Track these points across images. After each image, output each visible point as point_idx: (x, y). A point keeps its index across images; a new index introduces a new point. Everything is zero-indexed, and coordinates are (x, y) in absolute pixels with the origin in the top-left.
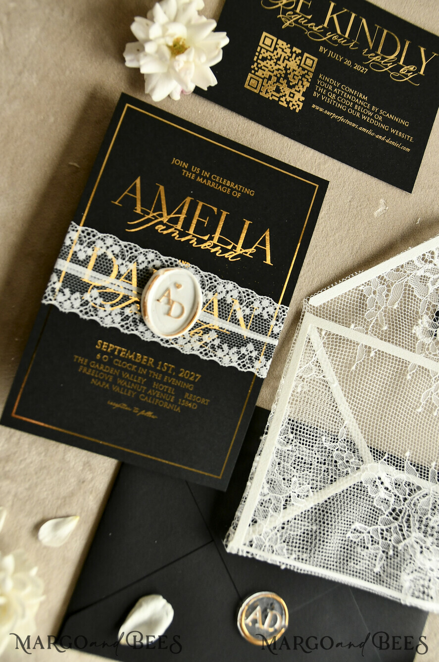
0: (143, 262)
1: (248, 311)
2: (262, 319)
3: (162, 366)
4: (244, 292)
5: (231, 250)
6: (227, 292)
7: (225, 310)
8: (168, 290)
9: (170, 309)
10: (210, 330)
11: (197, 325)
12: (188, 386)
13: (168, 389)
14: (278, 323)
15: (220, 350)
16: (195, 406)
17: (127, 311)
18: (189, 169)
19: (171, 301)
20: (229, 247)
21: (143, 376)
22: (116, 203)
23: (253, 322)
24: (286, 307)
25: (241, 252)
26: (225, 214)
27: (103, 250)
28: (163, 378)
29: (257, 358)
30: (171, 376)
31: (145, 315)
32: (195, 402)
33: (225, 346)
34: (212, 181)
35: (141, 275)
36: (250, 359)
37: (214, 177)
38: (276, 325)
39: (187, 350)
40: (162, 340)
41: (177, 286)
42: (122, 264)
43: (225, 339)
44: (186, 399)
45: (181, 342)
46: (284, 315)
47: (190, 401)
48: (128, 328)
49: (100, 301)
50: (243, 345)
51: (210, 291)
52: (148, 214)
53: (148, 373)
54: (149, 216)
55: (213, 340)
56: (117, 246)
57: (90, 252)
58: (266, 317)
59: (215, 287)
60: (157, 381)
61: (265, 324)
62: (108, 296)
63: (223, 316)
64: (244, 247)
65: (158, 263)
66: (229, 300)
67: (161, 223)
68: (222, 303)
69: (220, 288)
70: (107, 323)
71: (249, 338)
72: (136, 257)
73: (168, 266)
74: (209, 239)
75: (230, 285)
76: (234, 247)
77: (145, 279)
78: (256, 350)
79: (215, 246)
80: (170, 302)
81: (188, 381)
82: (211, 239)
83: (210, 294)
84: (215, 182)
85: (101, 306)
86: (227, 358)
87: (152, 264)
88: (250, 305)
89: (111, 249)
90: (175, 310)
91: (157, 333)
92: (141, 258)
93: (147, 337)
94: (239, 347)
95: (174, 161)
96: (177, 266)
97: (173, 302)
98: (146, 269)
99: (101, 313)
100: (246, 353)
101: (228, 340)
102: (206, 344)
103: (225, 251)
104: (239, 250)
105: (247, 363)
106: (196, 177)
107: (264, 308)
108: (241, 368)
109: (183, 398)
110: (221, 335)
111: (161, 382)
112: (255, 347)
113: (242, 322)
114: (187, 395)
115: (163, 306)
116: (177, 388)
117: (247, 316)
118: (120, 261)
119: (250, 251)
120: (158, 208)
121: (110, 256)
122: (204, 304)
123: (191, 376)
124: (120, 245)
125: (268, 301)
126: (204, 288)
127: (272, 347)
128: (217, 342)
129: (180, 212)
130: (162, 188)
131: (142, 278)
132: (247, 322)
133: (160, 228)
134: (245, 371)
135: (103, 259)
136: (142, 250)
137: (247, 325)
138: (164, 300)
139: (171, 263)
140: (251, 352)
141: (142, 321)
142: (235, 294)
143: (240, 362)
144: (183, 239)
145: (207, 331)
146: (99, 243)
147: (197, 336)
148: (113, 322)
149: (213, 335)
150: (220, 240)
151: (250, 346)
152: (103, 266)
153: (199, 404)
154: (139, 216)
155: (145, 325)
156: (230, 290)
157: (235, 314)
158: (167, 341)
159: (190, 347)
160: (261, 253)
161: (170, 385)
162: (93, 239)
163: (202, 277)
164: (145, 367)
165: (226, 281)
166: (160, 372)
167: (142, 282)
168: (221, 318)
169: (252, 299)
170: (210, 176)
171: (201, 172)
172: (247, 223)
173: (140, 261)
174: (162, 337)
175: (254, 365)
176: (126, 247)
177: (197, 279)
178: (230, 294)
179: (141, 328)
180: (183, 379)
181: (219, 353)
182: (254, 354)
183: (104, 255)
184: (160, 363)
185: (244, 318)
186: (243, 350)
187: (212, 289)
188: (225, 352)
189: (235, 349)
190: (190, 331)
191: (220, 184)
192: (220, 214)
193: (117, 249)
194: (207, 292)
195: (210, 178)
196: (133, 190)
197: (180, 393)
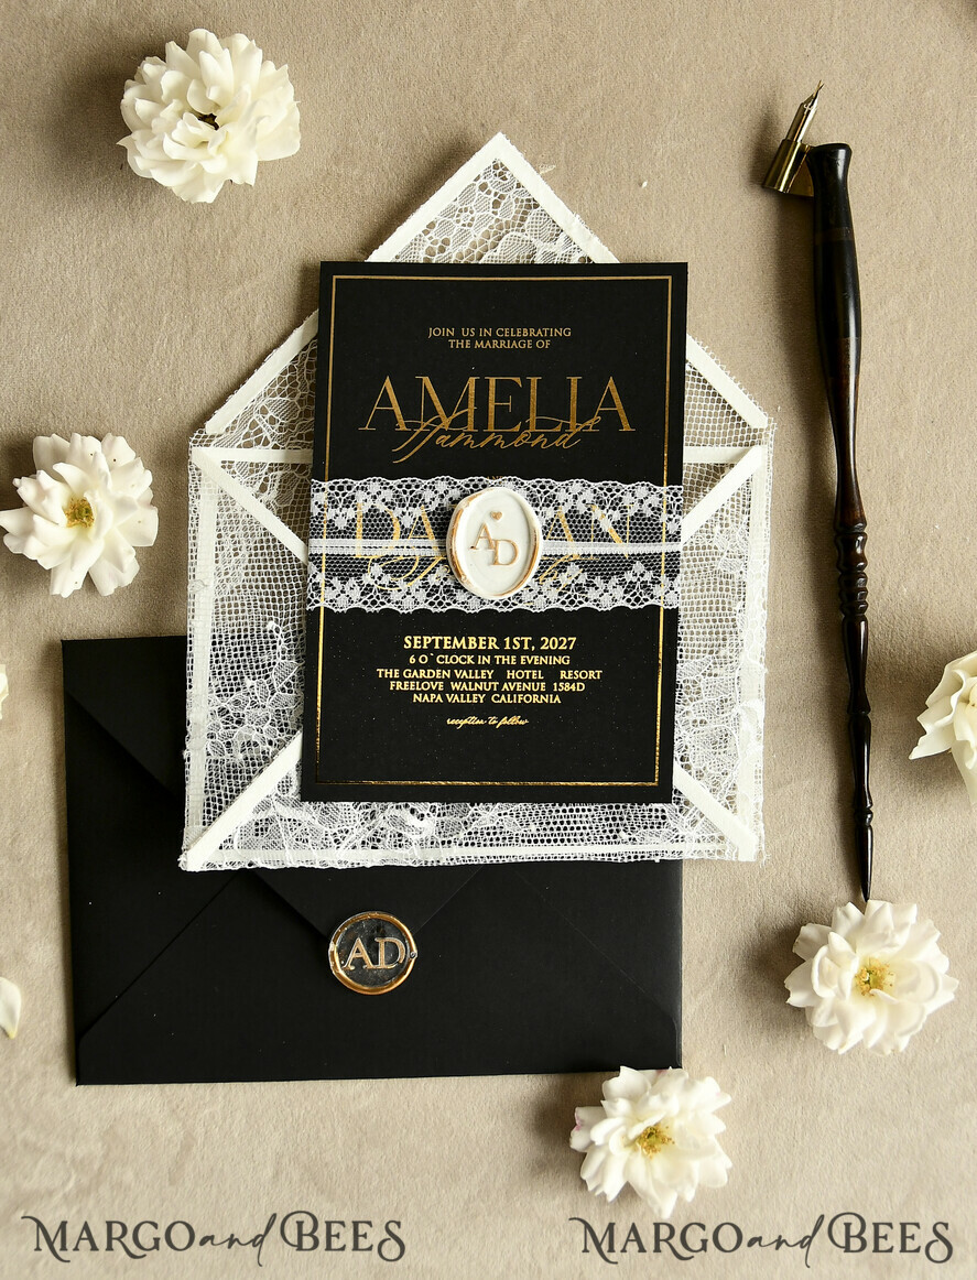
0: (433, 499)
1: (617, 515)
2: (644, 520)
3: (512, 644)
4: (602, 489)
5: (562, 432)
6: (576, 497)
7: (581, 526)
8: (483, 527)
9: (495, 554)
10: (566, 564)
11: (544, 565)
12: (561, 660)
13: (531, 674)
14: (671, 516)
15: (592, 589)
16: (581, 687)
17: (432, 580)
18: (458, 336)
19: (493, 543)
20: (558, 429)
21: (486, 666)
22: (367, 428)
23: (631, 528)
24: (676, 487)
25: (579, 429)
26: (534, 381)
27: (370, 503)
28: (518, 660)
29: (655, 582)
30: (529, 653)
31: (460, 576)
32: (580, 680)
33: (598, 581)
34: (499, 339)
35: (436, 519)
36: (645, 585)
37: (500, 332)
38: (670, 520)
39: (540, 606)
40: (497, 604)
41: (496, 516)
42: (404, 513)
43: (594, 570)
44: (564, 681)
45: (527, 596)
46: (678, 500)
47: (571, 682)
48: (440, 604)
49: (387, 579)
50: (626, 569)
51: (548, 506)
52: (418, 426)
53: (493, 660)
54: (421, 429)
55: (577, 578)
56: (388, 490)
57: (351, 513)
58: (649, 513)
59: (554, 496)
60: (511, 668)
61: (651, 525)
62: (396, 567)
63: (581, 536)
64: (580, 420)
65: (455, 493)
66: (582, 509)
67: (442, 432)
68: (572, 517)
69: (562, 496)
70: (408, 606)
71: (633, 555)
72: (420, 496)
73: (472, 492)
74: (522, 430)
75: (576, 486)
76: (566, 426)
77: (444, 524)
78: (649, 570)
79: (535, 435)
80: (492, 545)
81: (557, 653)
82: (525, 426)
83: (550, 512)
84: (504, 338)
85: (392, 585)
86: (608, 597)
87: (447, 498)
88: (617, 504)
89: (380, 498)
90: (504, 552)
91: (487, 596)
92: (428, 495)
93: (474, 607)
94: (620, 574)
95: (432, 332)
96: (484, 486)
97: (496, 542)
98: (441, 508)
99: (395, 595)
100: (635, 580)
101: (599, 570)
102: (568, 588)
103: (552, 437)
104: (575, 427)
105: (641, 594)
106: (473, 344)
107: (642, 502)
108: (633, 605)
109: (559, 681)
110: (586, 567)
111: (518, 667)
112: (646, 566)
113: (614, 535)
114: (563, 674)
115: (483, 553)
116: (543, 667)
117: (619, 522)
118: (399, 510)
119: (590, 423)
120: (431, 411)
121: (382, 508)
122: (545, 528)
123: (560, 643)
124: (391, 487)
125: (645, 487)
126: (537, 505)
127: (675, 556)
128: (583, 579)
129: (465, 405)
130: (426, 381)
131: (439, 524)
132: (622, 533)
133: (442, 439)
134: (642, 606)
135: (372, 516)
136: (425, 482)
137: (624, 537)
138: (482, 544)
139: (476, 486)
140: (642, 575)
141: (459, 586)
142: (588, 496)
143: (628, 596)
144: (482, 444)
145: (562, 568)
146: (360, 496)
147: (550, 581)
148: (417, 602)
149: (573, 570)
150: (540, 424)
151: (639, 567)
152: (377, 526)
153: (587, 682)
154: (407, 435)
155: (465, 591)
156: (577, 493)
157: (598, 526)
158: (506, 604)
159: (544, 599)
160: (611, 419)
161: (532, 667)
162: (350, 493)
163: (528, 489)
164: (486, 652)
165: (567, 482)
166: (510, 652)
167: (442, 529)
168: (578, 540)
169: (619, 495)
170: (494, 333)
171: (477, 332)
172: (574, 380)
173: (427, 500)
174: (497, 599)
175: (654, 593)
176: (400, 486)
177: (521, 495)
178: (581, 498)
179: (460, 596)
180: (549, 652)
181: (592, 594)
182: (648, 576)
183: (373, 510)
184: (507, 639)
185: (615, 527)
186: (629, 576)
187: (551, 501)
188: (601, 590)
189: (615, 580)
190: (535, 576)
191: (512, 339)
192: (527, 384)
193: (388, 495)
194: (544, 509)
195: (494, 336)
196: (386, 401)
197: (551, 674)
